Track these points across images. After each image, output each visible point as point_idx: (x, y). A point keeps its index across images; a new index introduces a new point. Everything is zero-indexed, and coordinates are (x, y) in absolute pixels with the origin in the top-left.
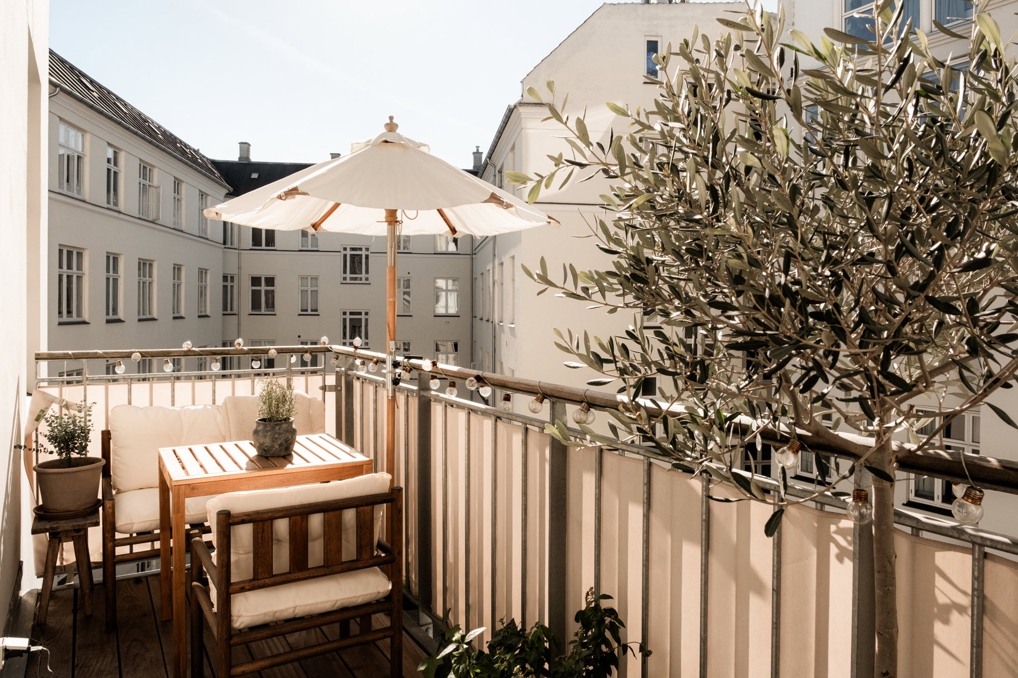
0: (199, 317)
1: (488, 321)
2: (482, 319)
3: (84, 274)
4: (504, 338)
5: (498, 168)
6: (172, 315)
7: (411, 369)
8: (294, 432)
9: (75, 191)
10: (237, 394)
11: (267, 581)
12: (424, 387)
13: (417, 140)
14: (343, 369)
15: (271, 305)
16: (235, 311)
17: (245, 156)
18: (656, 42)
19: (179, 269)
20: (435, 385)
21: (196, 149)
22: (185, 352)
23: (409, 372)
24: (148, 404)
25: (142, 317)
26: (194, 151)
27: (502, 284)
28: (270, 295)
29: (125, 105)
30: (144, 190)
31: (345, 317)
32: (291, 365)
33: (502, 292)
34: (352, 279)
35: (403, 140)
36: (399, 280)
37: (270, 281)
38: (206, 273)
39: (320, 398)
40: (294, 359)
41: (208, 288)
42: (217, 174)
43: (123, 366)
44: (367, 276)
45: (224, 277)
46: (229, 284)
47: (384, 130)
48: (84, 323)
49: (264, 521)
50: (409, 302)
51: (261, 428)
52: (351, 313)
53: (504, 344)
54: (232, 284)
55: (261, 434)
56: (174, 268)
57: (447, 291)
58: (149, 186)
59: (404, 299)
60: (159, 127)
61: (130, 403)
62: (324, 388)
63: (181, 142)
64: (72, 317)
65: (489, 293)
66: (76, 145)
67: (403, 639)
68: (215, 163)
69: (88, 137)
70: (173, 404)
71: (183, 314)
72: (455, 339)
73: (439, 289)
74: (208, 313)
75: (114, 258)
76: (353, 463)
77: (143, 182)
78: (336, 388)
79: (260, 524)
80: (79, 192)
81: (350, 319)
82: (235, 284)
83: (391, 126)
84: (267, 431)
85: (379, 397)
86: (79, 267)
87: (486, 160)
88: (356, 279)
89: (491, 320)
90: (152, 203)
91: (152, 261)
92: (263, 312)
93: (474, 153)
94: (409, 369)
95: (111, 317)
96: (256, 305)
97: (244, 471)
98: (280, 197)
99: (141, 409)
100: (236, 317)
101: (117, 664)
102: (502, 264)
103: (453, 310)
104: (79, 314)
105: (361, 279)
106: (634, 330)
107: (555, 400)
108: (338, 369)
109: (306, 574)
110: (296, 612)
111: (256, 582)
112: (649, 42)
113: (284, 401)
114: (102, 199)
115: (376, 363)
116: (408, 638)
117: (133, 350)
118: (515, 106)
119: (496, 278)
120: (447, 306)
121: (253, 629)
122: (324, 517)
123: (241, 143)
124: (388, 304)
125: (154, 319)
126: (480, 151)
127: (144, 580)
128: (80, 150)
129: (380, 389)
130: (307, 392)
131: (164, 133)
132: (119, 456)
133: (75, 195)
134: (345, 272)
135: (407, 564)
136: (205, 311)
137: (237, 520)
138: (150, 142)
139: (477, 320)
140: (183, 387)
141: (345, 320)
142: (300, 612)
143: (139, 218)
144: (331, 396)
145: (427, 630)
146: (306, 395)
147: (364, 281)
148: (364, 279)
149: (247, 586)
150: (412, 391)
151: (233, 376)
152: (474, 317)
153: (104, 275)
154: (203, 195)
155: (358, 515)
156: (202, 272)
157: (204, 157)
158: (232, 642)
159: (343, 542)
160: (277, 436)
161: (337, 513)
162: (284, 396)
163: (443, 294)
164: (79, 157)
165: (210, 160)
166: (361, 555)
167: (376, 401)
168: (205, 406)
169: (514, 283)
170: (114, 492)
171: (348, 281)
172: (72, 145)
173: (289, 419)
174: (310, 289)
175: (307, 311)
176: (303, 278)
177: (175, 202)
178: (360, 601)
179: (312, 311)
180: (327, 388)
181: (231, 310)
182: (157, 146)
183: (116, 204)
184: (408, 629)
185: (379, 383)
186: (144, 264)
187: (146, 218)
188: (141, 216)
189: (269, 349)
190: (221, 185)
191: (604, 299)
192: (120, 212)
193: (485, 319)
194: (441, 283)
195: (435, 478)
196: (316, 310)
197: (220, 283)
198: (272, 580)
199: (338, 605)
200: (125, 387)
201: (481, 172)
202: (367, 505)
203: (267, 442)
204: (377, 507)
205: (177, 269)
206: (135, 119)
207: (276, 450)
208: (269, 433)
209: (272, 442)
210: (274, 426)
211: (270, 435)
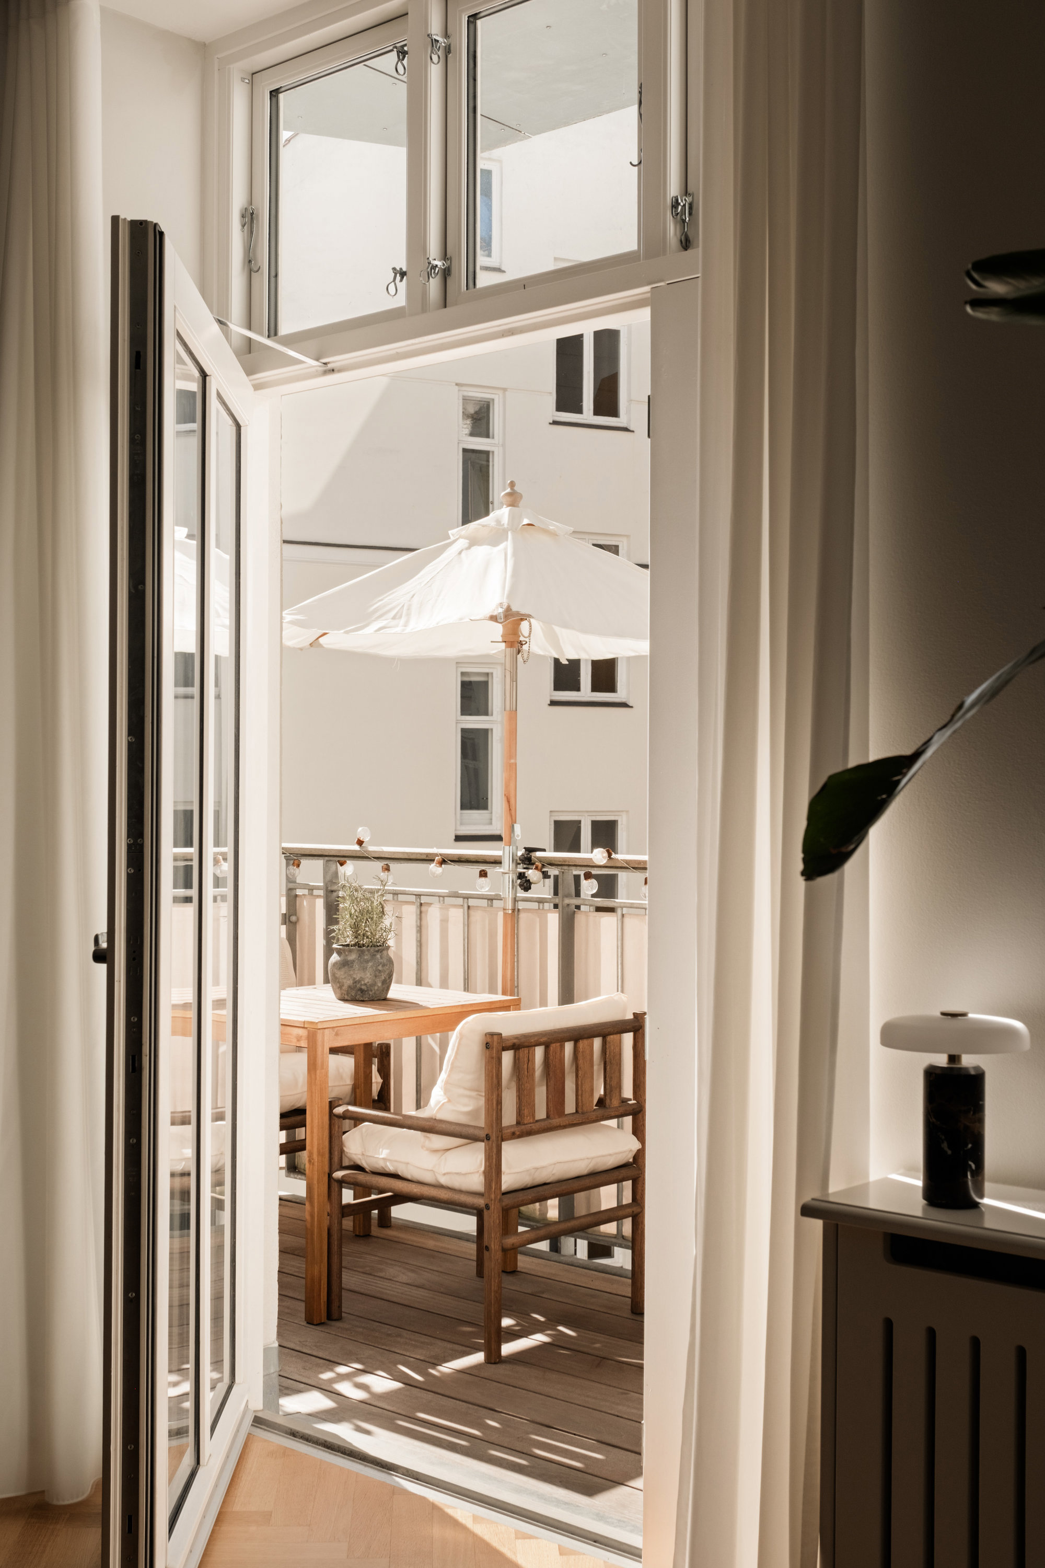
49: (529, 1046)
78: (287, 918)
79: (526, 1051)
84: (367, 961)
160: (380, 968)
207: (377, 990)
208: (370, 964)
209: (374, 978)
210: (375, 953)
211: (372, 967)
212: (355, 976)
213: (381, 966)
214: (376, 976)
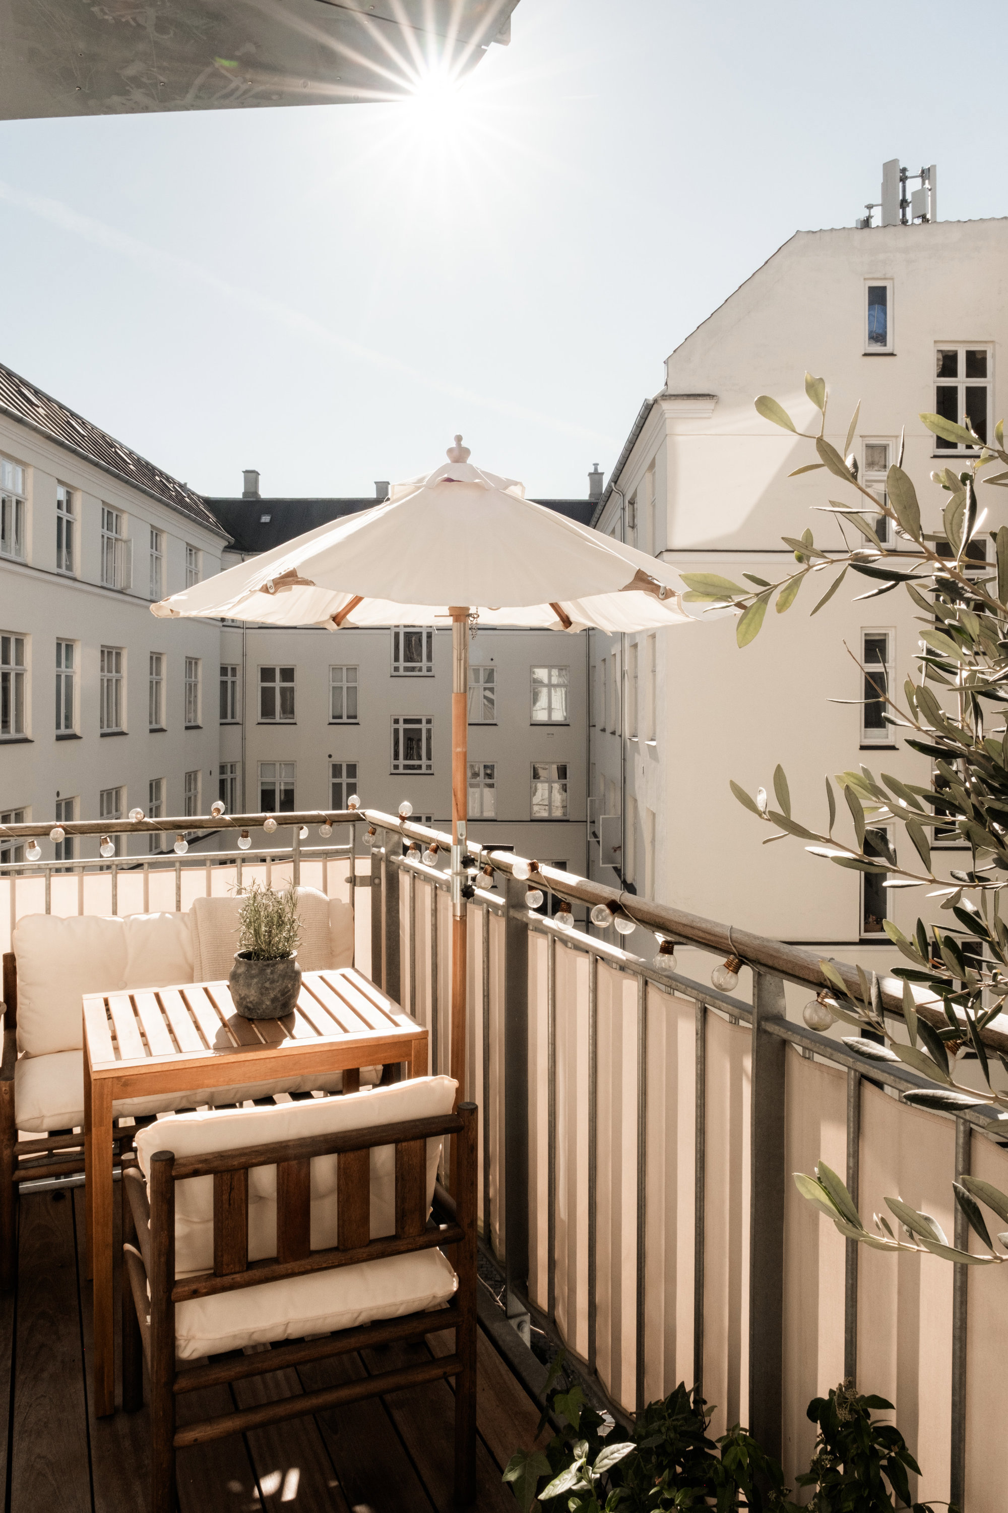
0: (187, 728)
1: (613, 733)
2: (604, 730)
3: (25, 670)
4: (640, 762)
5: (628, 497)
6: (148, 727)
7: (493, 869)
8: (294, 977)
9: (13, 552)
10: (214, 895)
11: (238, 1277)
12: (516, 902)
13: (503, 475)
14: (383, 850)
15: (289, 709)
16: (238, 719)
17: (252, 490)
18: (884, 289)
19: (159, 660)
20: (535, 900)
21: (182, 482)
22: (132, 824)
23: (491, 875)
24: (75, 912)
25: (106, 730)
26: (181, 486)
27: (636, 677)
28: (288, 695)
29: (84, 423)
30: (109, 545)
31: (396, 726)
32: (301, 843)
33: (636, 688)
34: (407, 669)
35: (479, 477)
36: (477, 671)
37: (288, 674)
38: (196, 663)
39: (346, 900)
40: (304, 834)
41: (200, 686)
42: (212, 519)
43: (37, 848)
44: (429, 664)
45: (222, 668)
46: (229, 678)
47: (447, 460)
48: (26, 741)
49: (232, 1171)
50: (491, 701)
51: (242, 970)
52: (406, 721)
53: (638, 771)
54: (234, 679)
55: (242, 981)
56: (151, 658)
57: (550, 686)
58: (116, 539)
59: (485, 697)
60: (130, 454)
61: (48, 910)
62: (353, 881)
63: (161, 474)
64: (9, 732)
65: (616, 690)
66: (14, 484)
67: (479, 1345)
68: (210, 503)
69: (30, 471)
70: (115, 912)
71: (163, 724)
72: (562, 760)
73: (538, 682)
74: (200, 722)
75: (67, 646)
76: (393, 1036)
77: (107, 534)
78: (372, 881)
79: (226, 1177)
80: (18, 552)
81: (405, 730)
82: (238, 679)
83: (459, 454)
84: (253, 977)
85: (440, 907)
86: (19, 661)
87: (609, 486)
88: (413, 669)
89: (618, 733)
90: (121, 564)
91: (121, 648)
92: (278, 719)
93: (590, 474)
94: (489, 869)
95: (63, 731)
96: (267, 710)
97: (210, 1053)
98: (265, 589)
99: (62, 920)
100: (241, 726)
101: (10, 1363)
102: (635, 646)
103: (558, 716)
104: (19, 729)
105: (420, 670)
106: (977, 913)
107: (763, 970)
108: (375, 850)
109: (305, 1263)
110: (289, 1331)
111: (218, 1280)
112: (872, 290)
113: (281, 924)
114: (50, 563)
115: (435, 850)
116: (488, 1343)
117: (53, 823)
118: (655, 401)
119: (626, 668)
120: (550, 709)
121: (216, 1360)
122: (339, 1163)
123: (246, 472)
124: (454, 756)
125: (122, 734)
126: (600, 471)
127: (68, 1194)
128: (20, 491)
129: (442, 895)
130: (325, 890)
131: (138, 461)
132: (27, 998)
133: (12, 556)
134: (397, 659)
135: (487, 1200)
136: (195, 720)
137: (184, 1170)
138: (117, 476)
139: (596, 731)
140: (130, 882)
141: (396, 731)
142: (294, 1331)
143: (102, 587)
144: (364, 895)
145: (520, 1326)
146: (323, 895)
147: (424, 673)
148: (424, 669)
149: (202, 1286)
150: (496, 906)
151: (208, 863)
152: (591, 726)
153: (54, 670)
154: (192, 550)
155: (399, 1156)
156: (190, 663)
157: (193, 494)
158: (176, 1387)
159: (372, 1198)
160: (267, 985)
161: (362, 1153)
162: (280, 917)
163: (544, 691)
164: (18, 503)
165: (202, 498)
166: (403, 1228)
167: (435, 912)
168: (163, 913)
169: (654, 676)
170: (20, 1055)
171: (401, 672)
172: (9, 485)
173: (289, 954)
174: (345, 685)
175: (341, 717)
176: (336, 669)
177: (152, 561)
178: (401, 1311)
179: (349, 717)
180: (358, 880)
181: (233, 717)
182: (127, 482)
183: (69, 568)
184: (487, 1323)
185: (441, 885)
186: (110, 653)
187: (111, 587)
188: (105, 584)
189: (266, 819)
190: (217, 534)
191: (929, 869)
192: (75, 579)
193: (609, 730)
194: (542, 674)
195: (535, 1064)
196: (355, 717)
197: (217, 678)
198: (248, 1275)
199: (363, 1318)
200: (41, 882)
201: (602, 503)
202: (414, 1138)
203: (253, 994)
204: (430, 1141)
205: (156, 659)
206: (95, 443)
207: (266, 1008)
208: (255, 980)
209: (260, 996)
210: (264, 968)
211: (257, 983)
212: (240, 992)
213: (268, 983)
214: (262, 994)
